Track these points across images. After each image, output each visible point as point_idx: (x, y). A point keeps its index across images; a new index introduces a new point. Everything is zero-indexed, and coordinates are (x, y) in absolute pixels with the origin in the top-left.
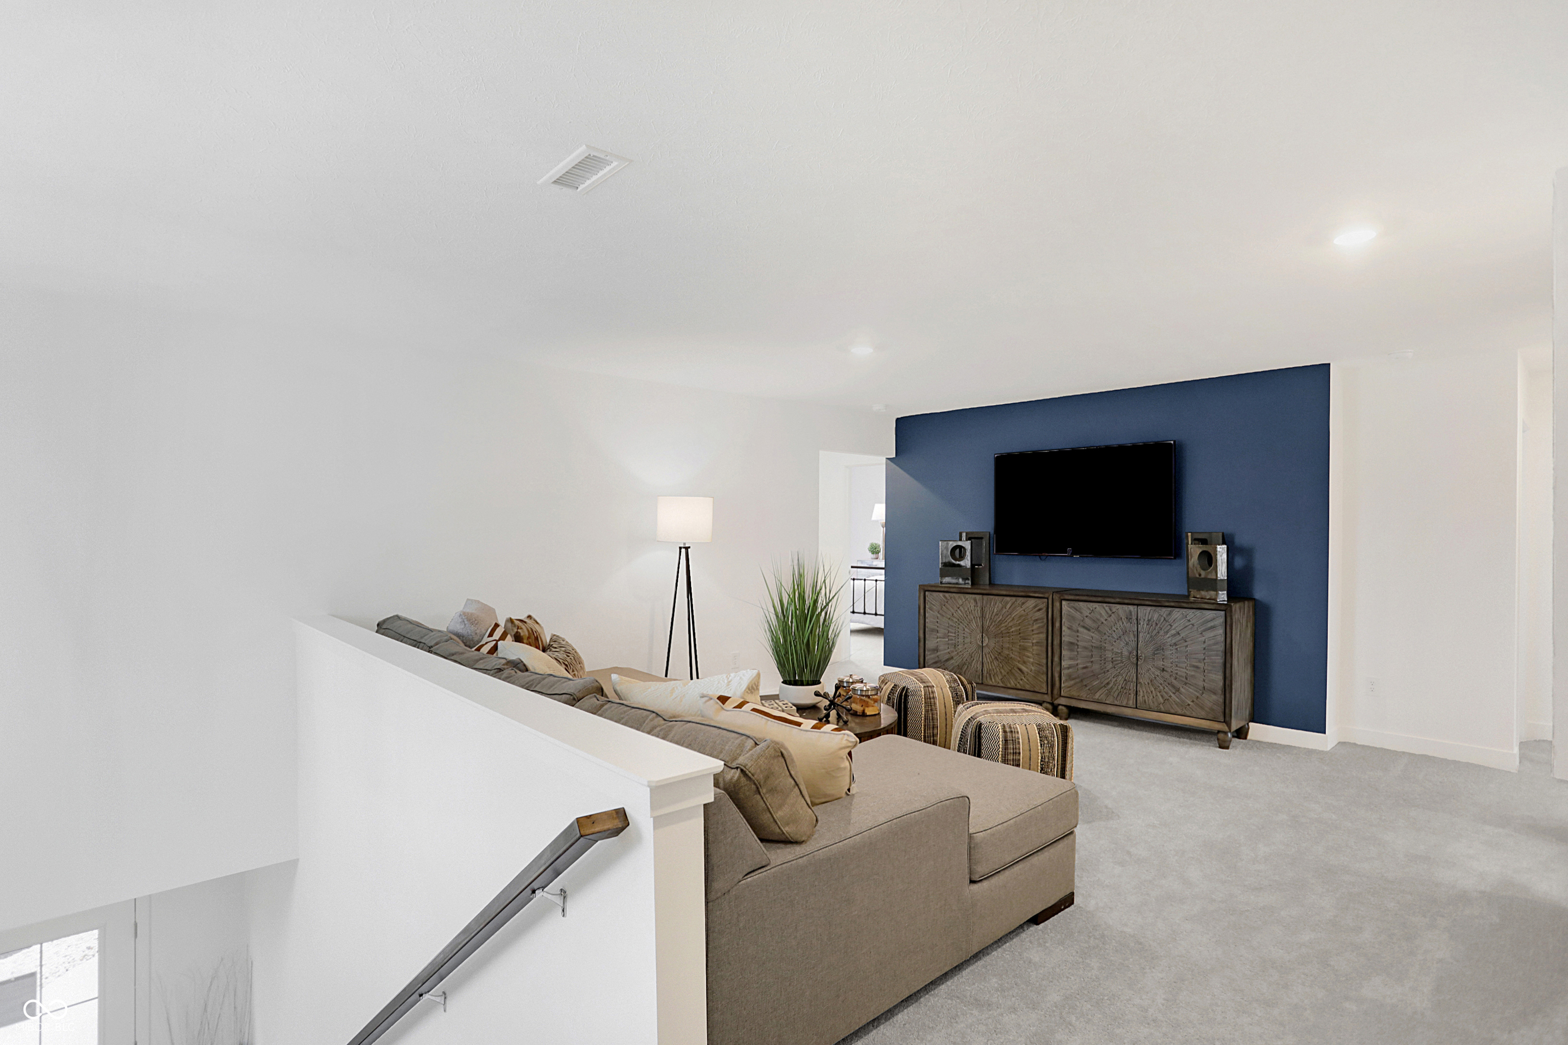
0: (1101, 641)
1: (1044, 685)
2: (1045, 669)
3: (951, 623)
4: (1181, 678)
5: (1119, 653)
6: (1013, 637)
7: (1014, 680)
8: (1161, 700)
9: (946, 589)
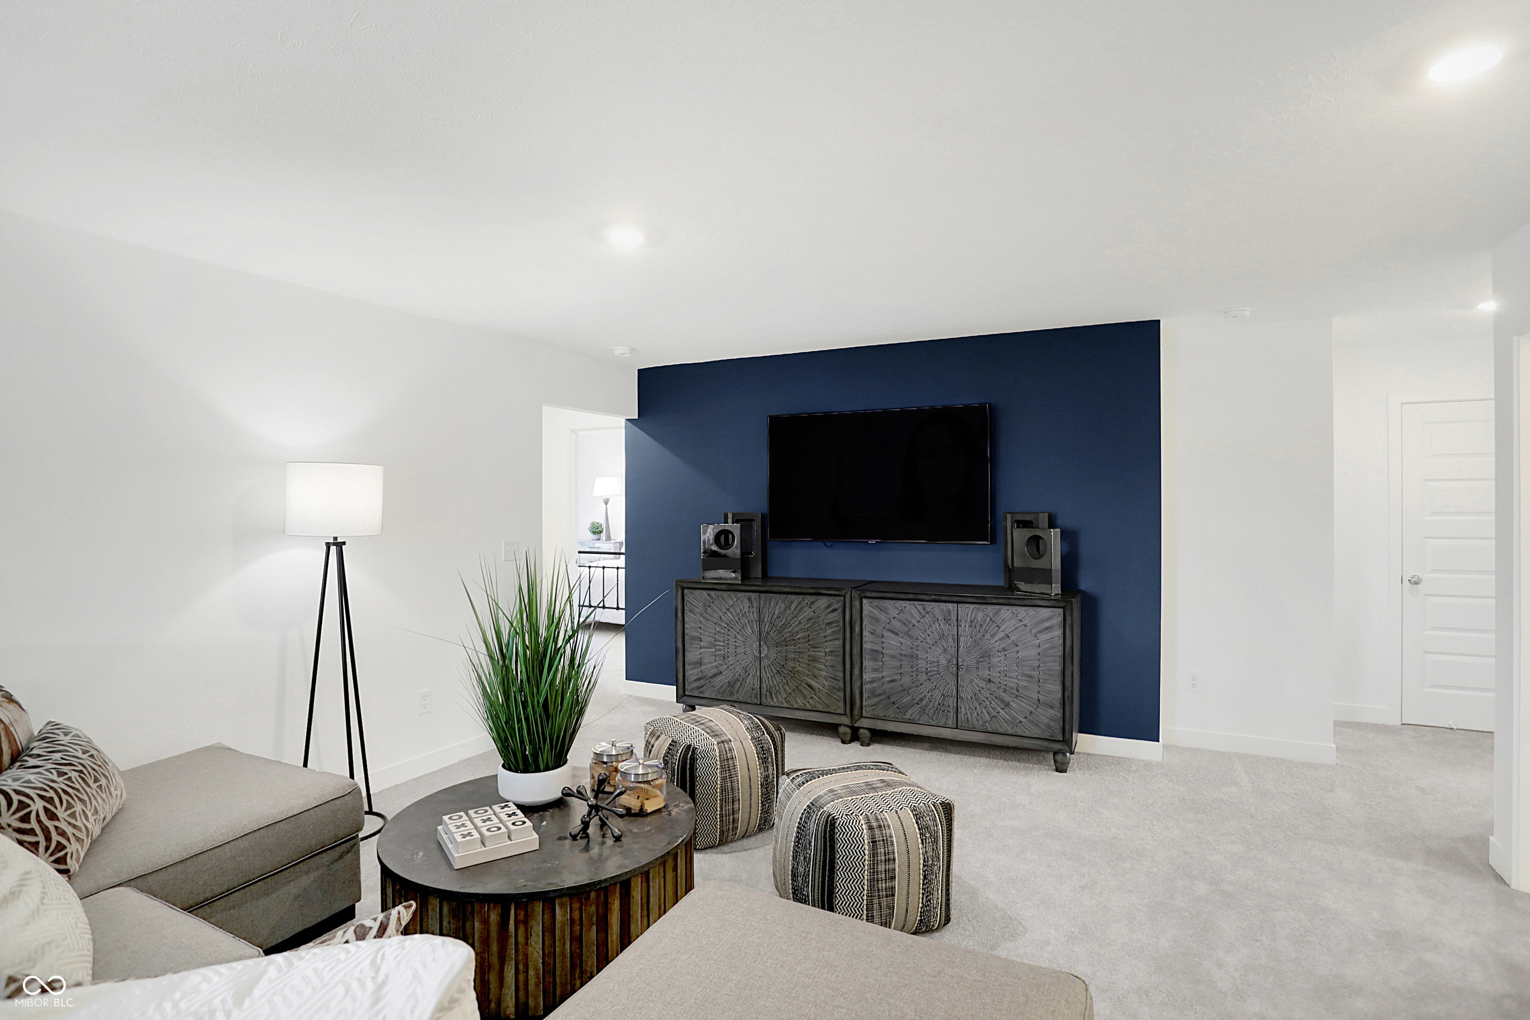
0: (912, 648)
1: (841, 704)
2: (841, 684)
3: (718, 629)
4: (1012, 691)
5: (935, 662)
6: (799, 645)
7: (801, 699)
8: (988, 717)
9: (711, 586)
